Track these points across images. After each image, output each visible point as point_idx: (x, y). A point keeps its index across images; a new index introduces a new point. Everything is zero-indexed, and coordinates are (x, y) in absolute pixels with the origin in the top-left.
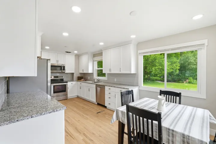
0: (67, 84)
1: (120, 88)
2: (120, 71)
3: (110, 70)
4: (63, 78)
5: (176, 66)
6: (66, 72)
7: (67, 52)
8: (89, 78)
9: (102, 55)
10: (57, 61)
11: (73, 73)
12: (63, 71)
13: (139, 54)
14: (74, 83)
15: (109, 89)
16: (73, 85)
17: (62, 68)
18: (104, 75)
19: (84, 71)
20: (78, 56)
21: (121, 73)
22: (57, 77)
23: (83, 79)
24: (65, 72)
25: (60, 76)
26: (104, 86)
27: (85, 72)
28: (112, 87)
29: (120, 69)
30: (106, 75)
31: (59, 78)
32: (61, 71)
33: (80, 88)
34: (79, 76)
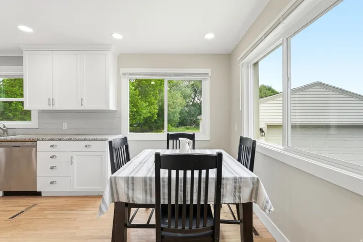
1: (85, 140)
2: (82, 104)
3: (51, 101)
5: (154, 109)
9: (22, 65)
13: (124, 74)
15: (52, 146)
21: (82, 108)
26: (34, 141)
28: (60, 140)
29: (82, 100)
30: (34, 115)
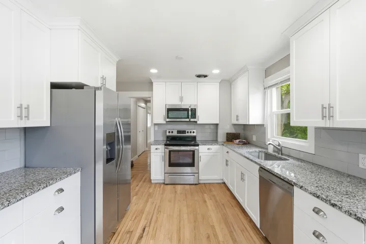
0: (198, 150)
4: (195, 134)
6: (198, 122)
7: (199, 76)
8: (254, 138)
10: (181, 99)
11: (217, 125)
12: (192, 120)
14: (215, 148)
16: (212, 154)
17: (190, 112)
18: (301, 132)
19: (240, 118)
20: (227, 84)
22: (184, 132)
23: (238, 141)
24: (196, 122)
25: (189, 131)
27: (241, 122)
30: (311, 133)
31: (187, 134)
32: (188, 120)
33: (227, 165)
34: (232, 130)
